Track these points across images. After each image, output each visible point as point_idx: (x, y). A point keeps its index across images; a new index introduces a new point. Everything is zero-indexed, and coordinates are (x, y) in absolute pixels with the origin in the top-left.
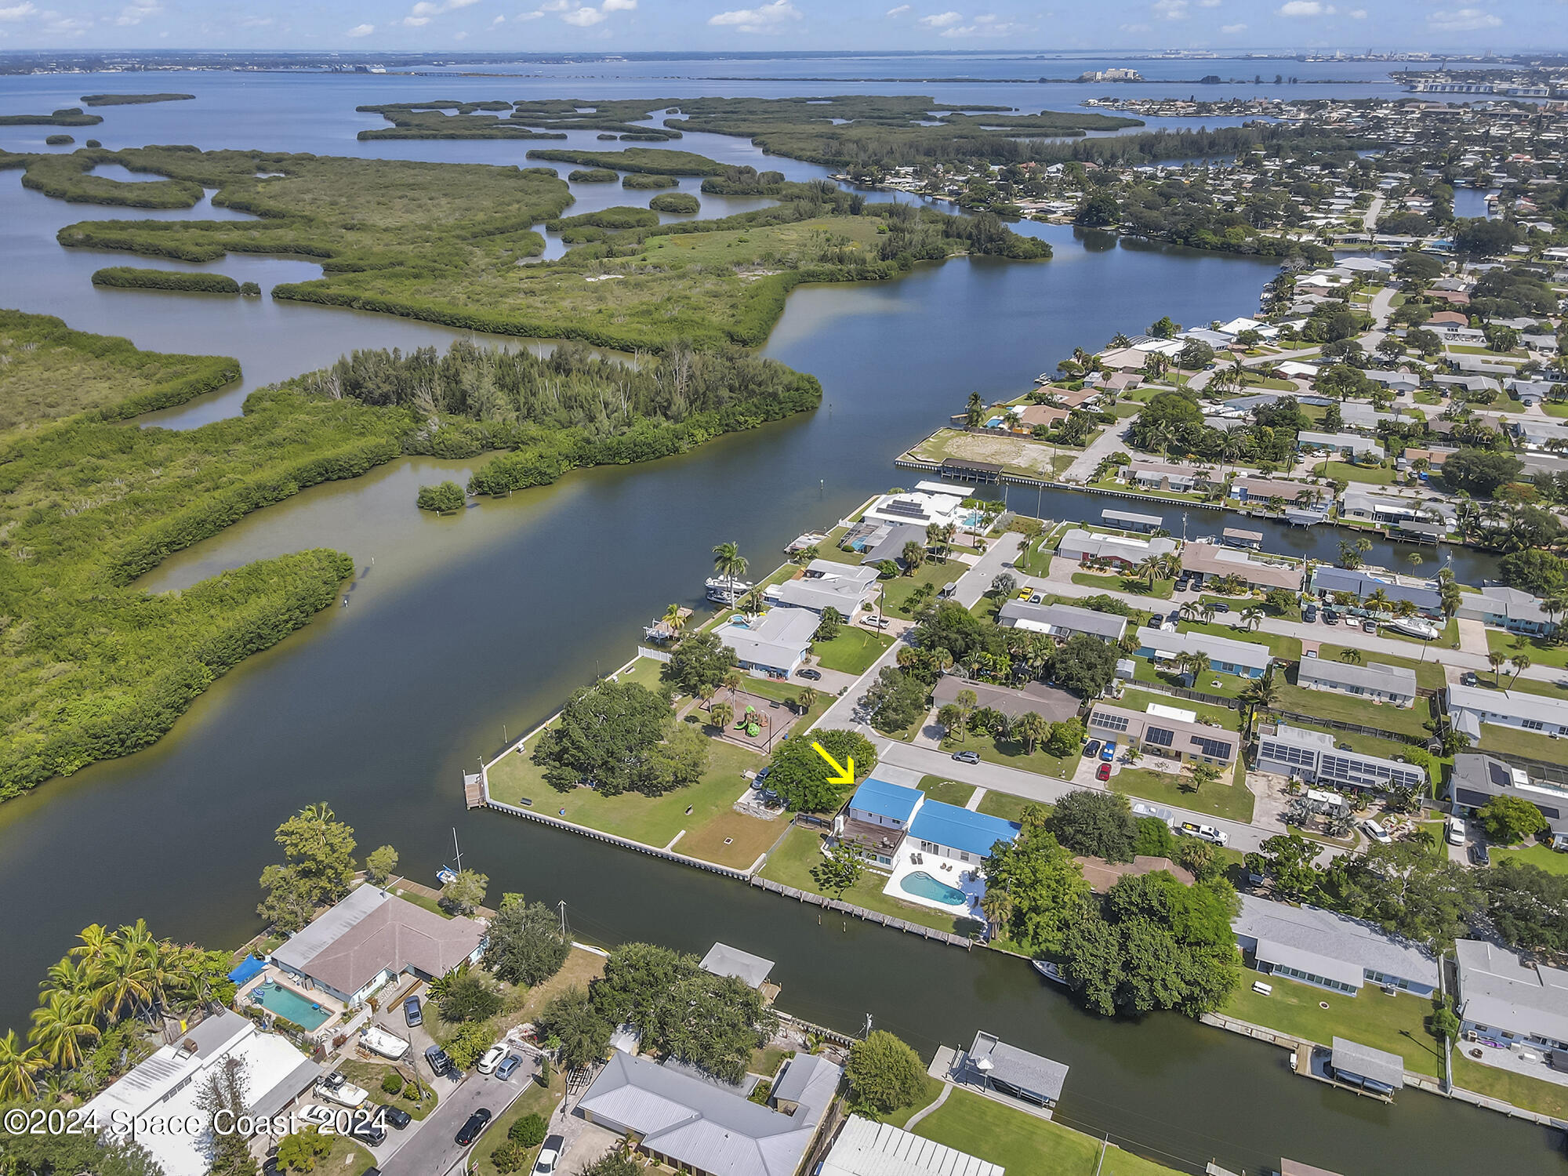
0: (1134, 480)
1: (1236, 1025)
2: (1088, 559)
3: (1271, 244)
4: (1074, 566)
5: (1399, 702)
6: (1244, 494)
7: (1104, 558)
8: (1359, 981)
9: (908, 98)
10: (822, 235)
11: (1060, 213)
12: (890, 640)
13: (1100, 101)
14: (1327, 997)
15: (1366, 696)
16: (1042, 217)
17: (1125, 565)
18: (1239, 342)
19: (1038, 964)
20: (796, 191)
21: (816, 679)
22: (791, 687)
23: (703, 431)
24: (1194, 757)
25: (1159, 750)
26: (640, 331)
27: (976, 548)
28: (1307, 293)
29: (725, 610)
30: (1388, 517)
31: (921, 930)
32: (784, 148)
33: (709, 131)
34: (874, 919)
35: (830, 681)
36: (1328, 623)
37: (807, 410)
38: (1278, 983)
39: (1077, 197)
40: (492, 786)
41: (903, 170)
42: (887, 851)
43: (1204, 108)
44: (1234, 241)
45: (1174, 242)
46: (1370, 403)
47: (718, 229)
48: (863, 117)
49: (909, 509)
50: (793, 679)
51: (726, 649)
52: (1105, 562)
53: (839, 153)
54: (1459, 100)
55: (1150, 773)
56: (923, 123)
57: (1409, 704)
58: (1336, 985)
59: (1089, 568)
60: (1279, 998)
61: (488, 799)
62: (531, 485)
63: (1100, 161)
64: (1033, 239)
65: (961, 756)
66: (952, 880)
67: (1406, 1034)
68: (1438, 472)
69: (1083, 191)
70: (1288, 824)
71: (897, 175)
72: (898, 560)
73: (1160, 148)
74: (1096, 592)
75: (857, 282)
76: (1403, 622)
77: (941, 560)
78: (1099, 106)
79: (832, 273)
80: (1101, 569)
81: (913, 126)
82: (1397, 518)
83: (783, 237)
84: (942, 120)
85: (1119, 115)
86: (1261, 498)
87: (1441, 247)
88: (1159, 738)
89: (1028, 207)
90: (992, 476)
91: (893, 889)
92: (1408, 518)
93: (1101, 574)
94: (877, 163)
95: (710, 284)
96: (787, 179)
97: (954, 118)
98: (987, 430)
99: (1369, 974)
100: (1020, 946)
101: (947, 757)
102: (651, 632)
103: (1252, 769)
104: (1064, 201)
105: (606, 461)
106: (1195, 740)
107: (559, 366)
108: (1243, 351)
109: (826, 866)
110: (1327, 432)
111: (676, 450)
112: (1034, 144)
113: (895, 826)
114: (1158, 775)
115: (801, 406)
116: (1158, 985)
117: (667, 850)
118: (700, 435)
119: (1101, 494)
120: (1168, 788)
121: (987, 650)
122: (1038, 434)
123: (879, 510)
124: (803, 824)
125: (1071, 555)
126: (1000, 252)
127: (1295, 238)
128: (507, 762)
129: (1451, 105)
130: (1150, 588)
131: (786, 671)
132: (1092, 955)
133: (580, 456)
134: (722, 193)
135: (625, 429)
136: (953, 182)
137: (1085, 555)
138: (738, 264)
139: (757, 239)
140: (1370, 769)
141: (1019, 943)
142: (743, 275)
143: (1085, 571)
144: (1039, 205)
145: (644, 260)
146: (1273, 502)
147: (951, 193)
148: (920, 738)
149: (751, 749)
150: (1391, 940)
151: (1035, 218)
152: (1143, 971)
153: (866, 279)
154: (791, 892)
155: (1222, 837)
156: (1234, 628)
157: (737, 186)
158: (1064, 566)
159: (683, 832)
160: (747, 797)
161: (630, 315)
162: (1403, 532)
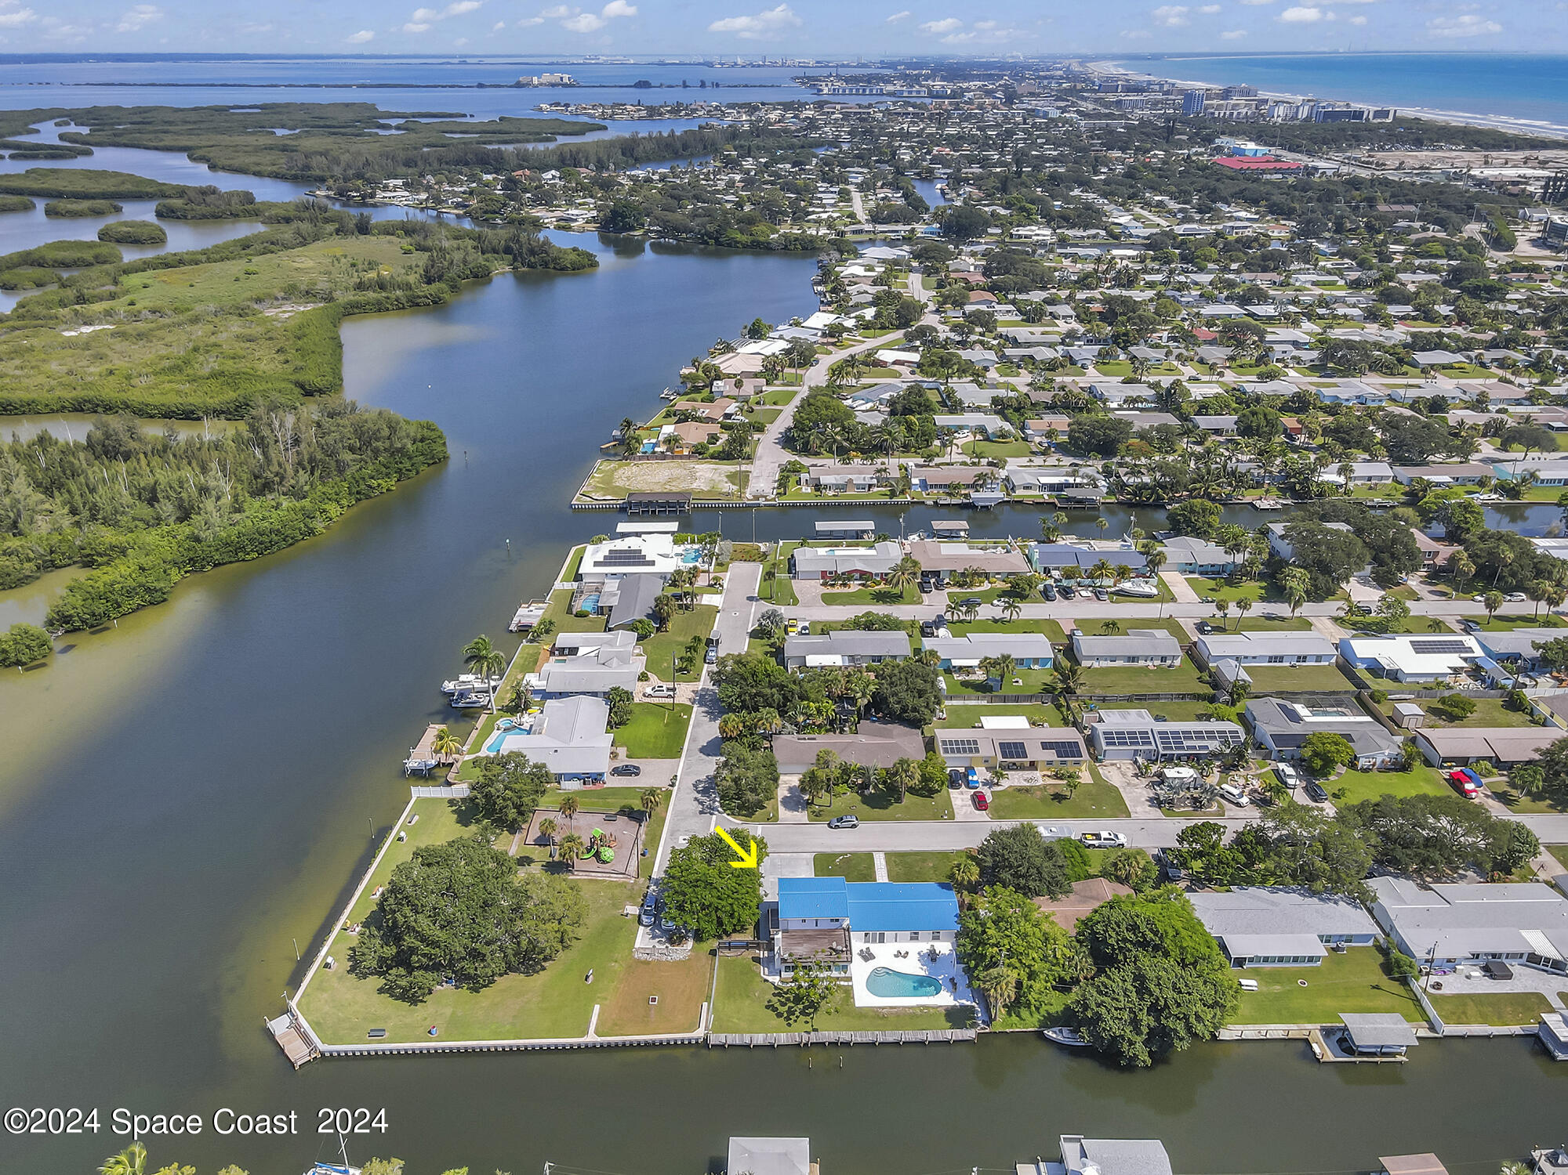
0: (818, 487)
1: (1250, 1032)
2: (829, 578)
3: (796, 239)
4: (816, 587)
5: (1169, 662)
6: (924, 485)
7: (843, 574)
8: (1321, 951)
9: (347, 105)
10: (343, 260)
11: (581, 222)
12: (688, 710)
13: (551, 105)
14: (1300, 974)
15: (1141, 663)
16: (564, 225)
17: (864, 576)
18: (824, 335)
19: (1050, 1033)
20: (282, 212)
21: (637, 774)
22: (615, 792)
23: (334, 504)
24: (1050, 763)
25: (1014, 764)
26: (178, 392)
27: (712, 586)
28: (856, 284)
29: (483, 717)
30: (1052, 487)
31: (920, 1036)
32: (236, 163)
33: (126, 146)
34: (865, 1040)
35: (653, 773)
36: (1067, 599)
37: (439, 461)
38: (1256, 974)
39: (588, 204)
40: (316, 1025)
41: (392, 183)
42: (840, 957)
43: (653, 112)
44: (762, 239)
45: (706, 243)
46: (972, 381)
47: (209, 260)
48: (307, 126)
49: (630, 557)
50: (613, 782)
51: (535, 766)
52: (846, 578)
53: (307, 167)
54: (865, 100)
55: (1020, 790)
56: (381, 132)
57: (1177, 662)
58: (1302, 959)
59: (832, 585)
60: (1265, 989)
61: (322, 1047)
62: (139, 608)
63: (592, 166)
64: (575, 249)
65: (838, 822)
66: (913, 966)
67: (1377, 987)
68: (1065, 438)
69: (591, 197)
70: (1160, 808)
71: (386, 188)
72: (648, 616)
73: (639, 151)
74: (859, 610)
75: (409, 310)
76: (1127, 585)
77: (687, 607)
78: (552, 111)
79: (379, 302)
80: (845, 585)
81: (370, 135)
82: (1060, 487)
83: (298, 265)
84: (398, 128)
85: (574, 119)
86: (941, 486)
87: (932, 233)
88: (1013, 750)
89: (548, 217)
90: (682, 505)
91: (864, 998)
92: (1068, 485)
93: (846, 590)
94: (359, 176)
95: (236, 326)
96: (258, 200)
97: (411, 126)
98: (646, 457)
99: (1326, 939)
100: (1022, 1019)
101: (822, 827)
102: (412, 763)
103: (1101, 761)
104: (577, 208)
105: (227, 559)
106: (1046, 746)
107: (106, 450)
108: (833, 344)
109: (779, 995)
110: (952, 413)
111: (311, 532)
112: (518, 150)
113: (835, 925)
114: (1027, 790)
115: (433, 458)
116: (1192, 1020)
117: (591, 1038)
118: (333, 509)
119: (794, 506)
120: (1043, 800)
121: (808, 699)
122: (699, 452)
123: (596, 564)
124: (726, 952)
125: (809, 575)
126: (546, 265)
127: (814, 233)
128: (319, 986)
129: (860, 106)
130: (901, 596)
131: (601, 774)
132: (1116, 1009)
133: (190, 559)
134: (185, 217)
135: (237, 516)
136: (455, 194)
137: (824, 573)
138: (259, 300)
139: (271, 269)
140: (1199, 735)
141: (1018, 1016)
142: (270, 313)
143: (830, 590)
144: (558, 214)
145: (132, 304)
146: (951, 489)
147: (458, 206)
148: (784, 814)
149: (614, 878)
150: (1321, 899)
151: (558, 228)
152: (1175, 1010)
153: (418, 305)
154: (759, 1039)
155: (1122, 839)
156: (996, 621)
157: (202, 209)
158: (808, 589)
159: (597, 1007)
160: (643, 939)
161: (155, 374)
162: (1069, 499)
